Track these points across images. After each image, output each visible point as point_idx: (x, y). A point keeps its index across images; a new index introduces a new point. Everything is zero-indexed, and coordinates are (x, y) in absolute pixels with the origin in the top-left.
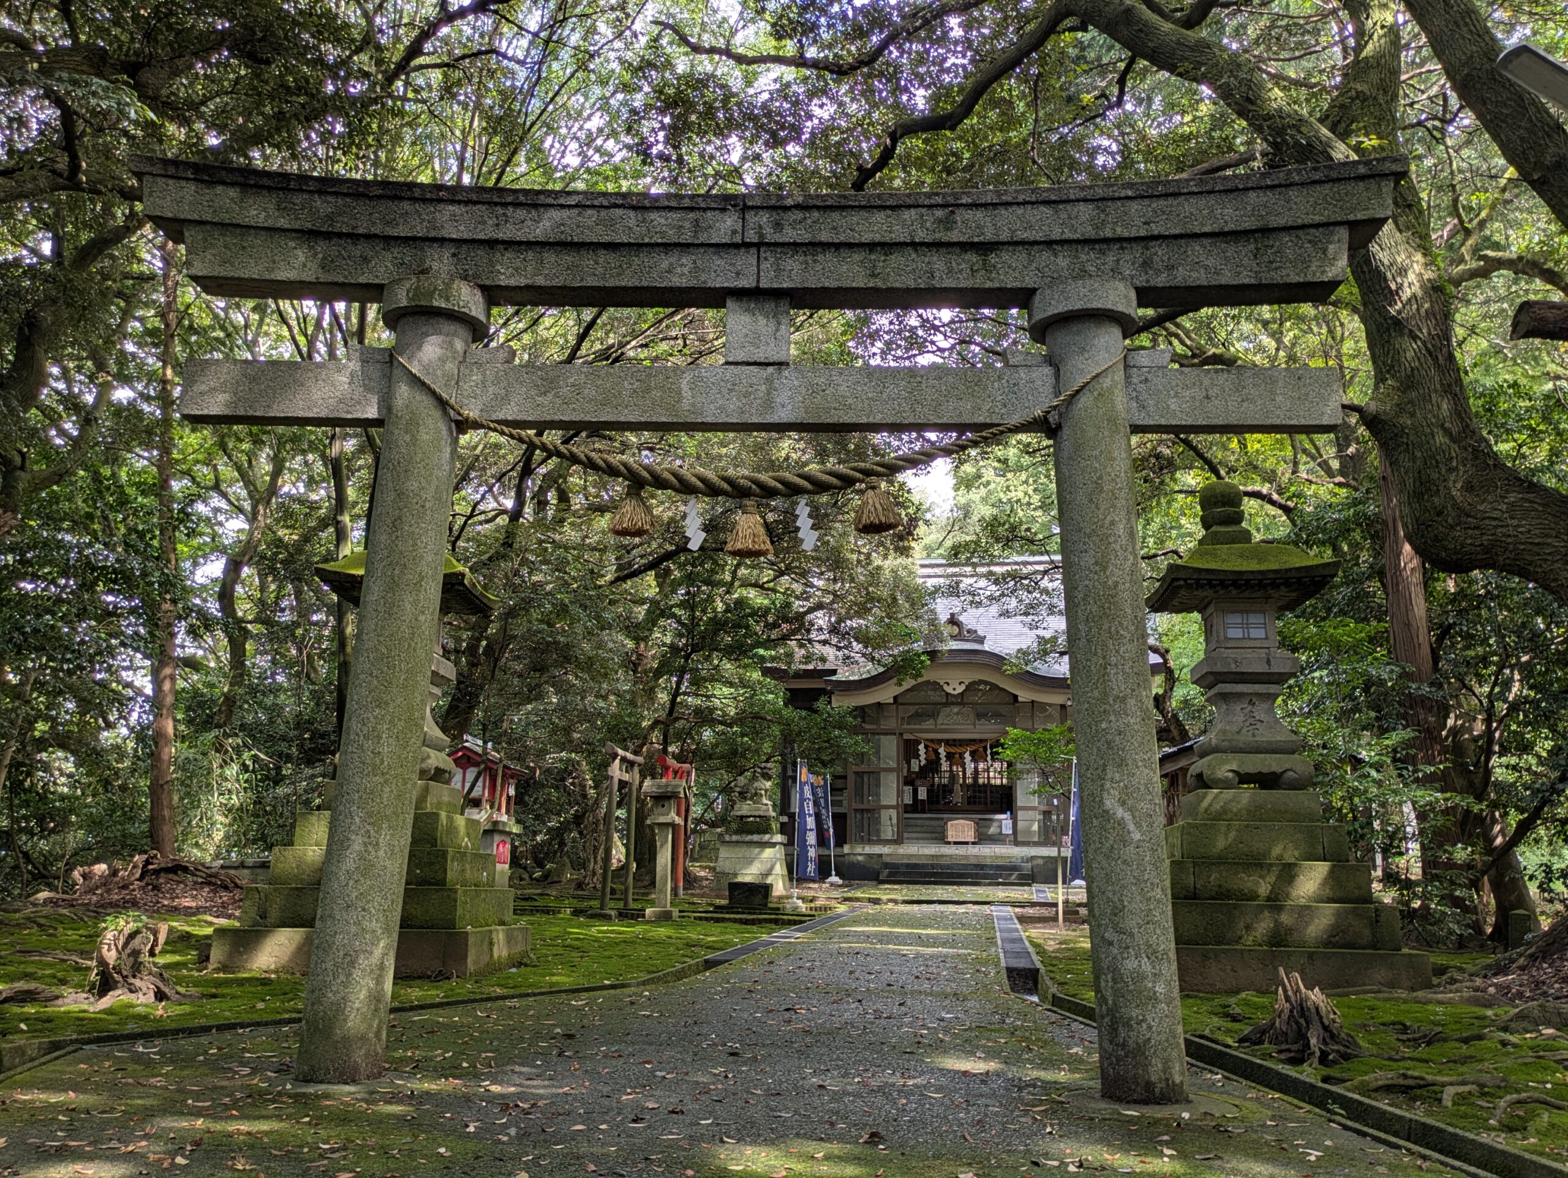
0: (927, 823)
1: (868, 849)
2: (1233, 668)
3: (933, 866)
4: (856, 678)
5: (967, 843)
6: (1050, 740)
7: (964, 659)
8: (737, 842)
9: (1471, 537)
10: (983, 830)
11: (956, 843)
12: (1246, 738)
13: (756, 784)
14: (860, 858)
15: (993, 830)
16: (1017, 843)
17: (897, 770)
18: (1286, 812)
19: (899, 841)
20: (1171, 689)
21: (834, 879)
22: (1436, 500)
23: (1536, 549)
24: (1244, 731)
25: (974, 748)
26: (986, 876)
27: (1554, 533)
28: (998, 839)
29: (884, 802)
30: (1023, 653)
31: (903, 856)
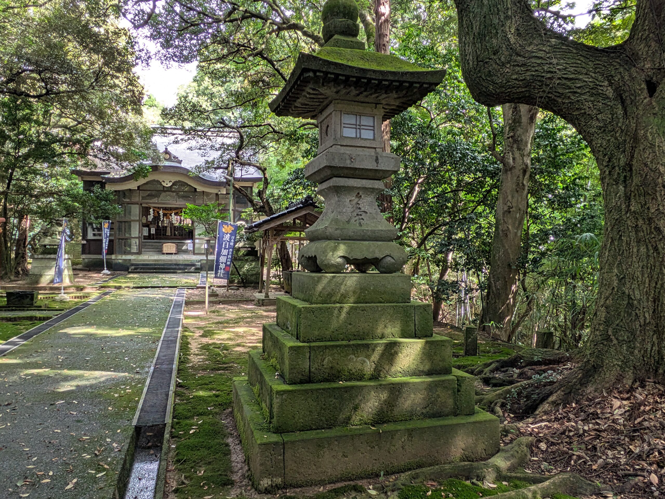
0: (154, 244)
1: (124, 257)
2: (348, 164)
3: (155, 265)
4: (118, 176)
5: (172, 254)
6: (208, 211)
7: (172, 170)
8: (42, 258)
9: (517, 73)
10: (179, 247)
11: (167, 254)
12: (353, 228)
13: (53, 229)
14: (120, 261)
15: (184, 248)
16: (194, 254)
17: (139, 221)
18: (385, 292)
19: (139, 253)
20: (266, 188)
21: (106, 271)
22: (494, 41)
23: (569, 83)
24: (353, 221)
25: (176, 211)
26: (180, 269)
27: (584, 71)
28: (186, 252)
29: (132, 236)
30: (198, 167)
31: (141, 260)
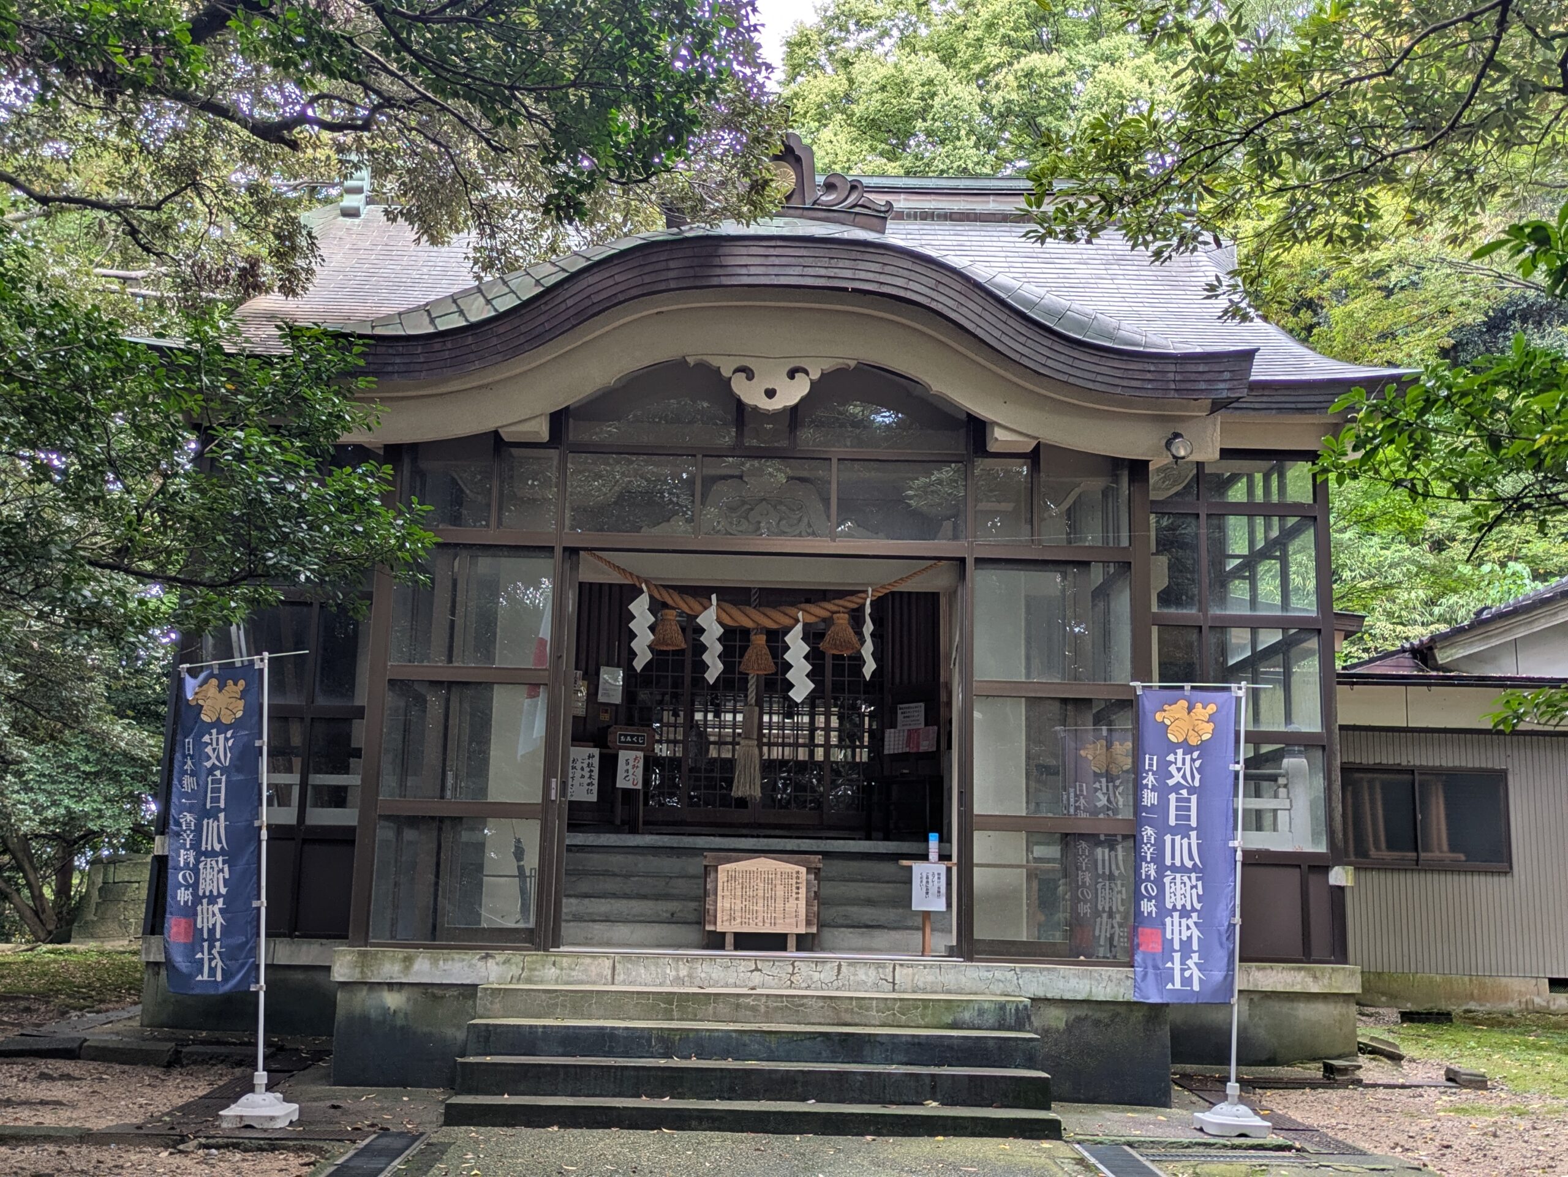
0: (646, 867)
1: (425, 967)
3: (667, 1043)
5: (775, 942)
11: (746, 941)
14: (393, 1000)
16: (968, 949)
17: (551, 688)
19: (542, 934)
25: (820, 614)
29: (496, 793)
31: (554, 1000)
